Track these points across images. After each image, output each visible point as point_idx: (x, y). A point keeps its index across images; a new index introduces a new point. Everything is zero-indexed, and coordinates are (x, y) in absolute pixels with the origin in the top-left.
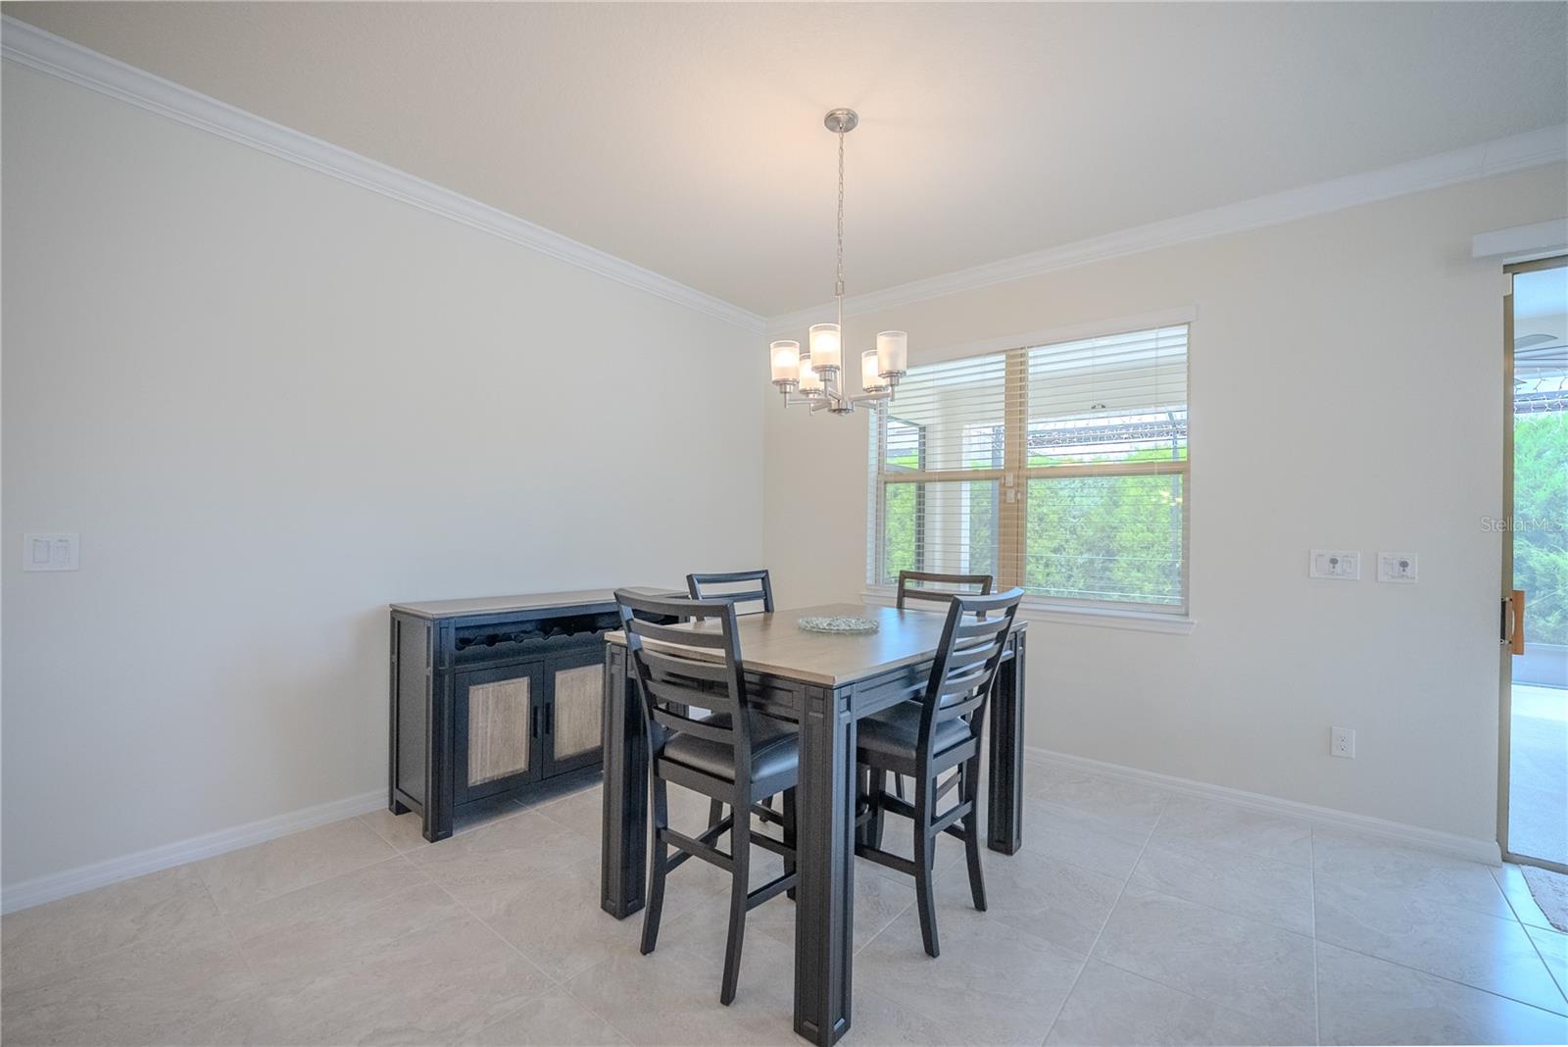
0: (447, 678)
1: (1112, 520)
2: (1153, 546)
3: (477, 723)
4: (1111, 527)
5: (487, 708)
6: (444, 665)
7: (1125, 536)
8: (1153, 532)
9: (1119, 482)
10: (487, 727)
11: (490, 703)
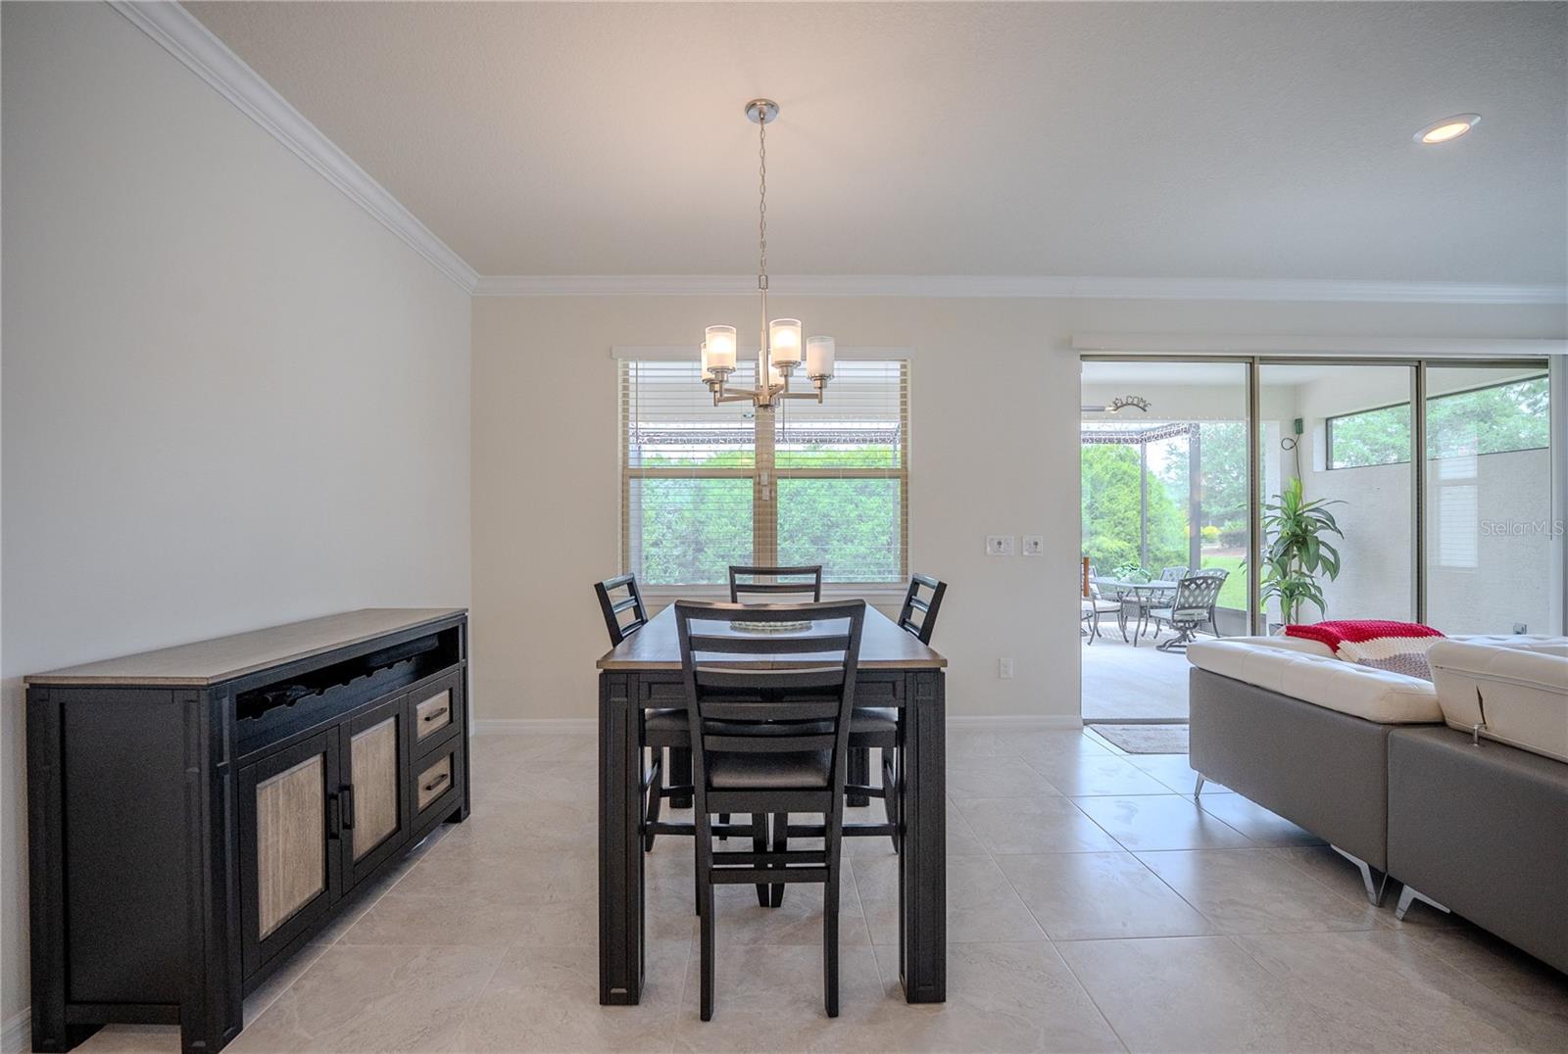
0: (227, 777)
1: (700, 515)
2: (735, 537)
3: (267, 840)
4: (699, 522)
5: (278, 812)
6: (222, 760)
7: (711, 530)
8: (735, 526)
9: (704, 483)
10: (278, 842)
11: (281, 803)
